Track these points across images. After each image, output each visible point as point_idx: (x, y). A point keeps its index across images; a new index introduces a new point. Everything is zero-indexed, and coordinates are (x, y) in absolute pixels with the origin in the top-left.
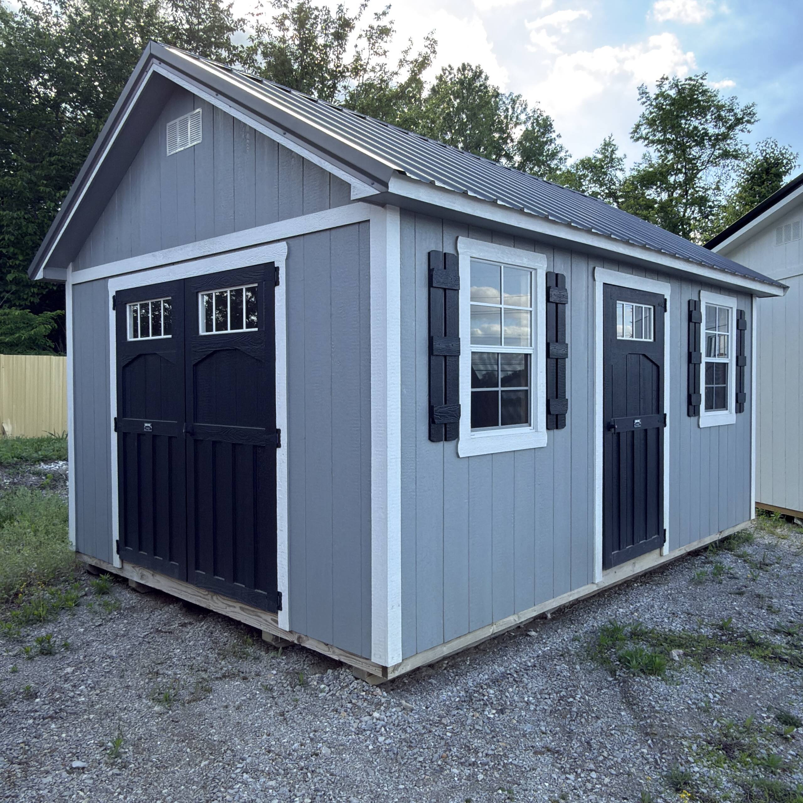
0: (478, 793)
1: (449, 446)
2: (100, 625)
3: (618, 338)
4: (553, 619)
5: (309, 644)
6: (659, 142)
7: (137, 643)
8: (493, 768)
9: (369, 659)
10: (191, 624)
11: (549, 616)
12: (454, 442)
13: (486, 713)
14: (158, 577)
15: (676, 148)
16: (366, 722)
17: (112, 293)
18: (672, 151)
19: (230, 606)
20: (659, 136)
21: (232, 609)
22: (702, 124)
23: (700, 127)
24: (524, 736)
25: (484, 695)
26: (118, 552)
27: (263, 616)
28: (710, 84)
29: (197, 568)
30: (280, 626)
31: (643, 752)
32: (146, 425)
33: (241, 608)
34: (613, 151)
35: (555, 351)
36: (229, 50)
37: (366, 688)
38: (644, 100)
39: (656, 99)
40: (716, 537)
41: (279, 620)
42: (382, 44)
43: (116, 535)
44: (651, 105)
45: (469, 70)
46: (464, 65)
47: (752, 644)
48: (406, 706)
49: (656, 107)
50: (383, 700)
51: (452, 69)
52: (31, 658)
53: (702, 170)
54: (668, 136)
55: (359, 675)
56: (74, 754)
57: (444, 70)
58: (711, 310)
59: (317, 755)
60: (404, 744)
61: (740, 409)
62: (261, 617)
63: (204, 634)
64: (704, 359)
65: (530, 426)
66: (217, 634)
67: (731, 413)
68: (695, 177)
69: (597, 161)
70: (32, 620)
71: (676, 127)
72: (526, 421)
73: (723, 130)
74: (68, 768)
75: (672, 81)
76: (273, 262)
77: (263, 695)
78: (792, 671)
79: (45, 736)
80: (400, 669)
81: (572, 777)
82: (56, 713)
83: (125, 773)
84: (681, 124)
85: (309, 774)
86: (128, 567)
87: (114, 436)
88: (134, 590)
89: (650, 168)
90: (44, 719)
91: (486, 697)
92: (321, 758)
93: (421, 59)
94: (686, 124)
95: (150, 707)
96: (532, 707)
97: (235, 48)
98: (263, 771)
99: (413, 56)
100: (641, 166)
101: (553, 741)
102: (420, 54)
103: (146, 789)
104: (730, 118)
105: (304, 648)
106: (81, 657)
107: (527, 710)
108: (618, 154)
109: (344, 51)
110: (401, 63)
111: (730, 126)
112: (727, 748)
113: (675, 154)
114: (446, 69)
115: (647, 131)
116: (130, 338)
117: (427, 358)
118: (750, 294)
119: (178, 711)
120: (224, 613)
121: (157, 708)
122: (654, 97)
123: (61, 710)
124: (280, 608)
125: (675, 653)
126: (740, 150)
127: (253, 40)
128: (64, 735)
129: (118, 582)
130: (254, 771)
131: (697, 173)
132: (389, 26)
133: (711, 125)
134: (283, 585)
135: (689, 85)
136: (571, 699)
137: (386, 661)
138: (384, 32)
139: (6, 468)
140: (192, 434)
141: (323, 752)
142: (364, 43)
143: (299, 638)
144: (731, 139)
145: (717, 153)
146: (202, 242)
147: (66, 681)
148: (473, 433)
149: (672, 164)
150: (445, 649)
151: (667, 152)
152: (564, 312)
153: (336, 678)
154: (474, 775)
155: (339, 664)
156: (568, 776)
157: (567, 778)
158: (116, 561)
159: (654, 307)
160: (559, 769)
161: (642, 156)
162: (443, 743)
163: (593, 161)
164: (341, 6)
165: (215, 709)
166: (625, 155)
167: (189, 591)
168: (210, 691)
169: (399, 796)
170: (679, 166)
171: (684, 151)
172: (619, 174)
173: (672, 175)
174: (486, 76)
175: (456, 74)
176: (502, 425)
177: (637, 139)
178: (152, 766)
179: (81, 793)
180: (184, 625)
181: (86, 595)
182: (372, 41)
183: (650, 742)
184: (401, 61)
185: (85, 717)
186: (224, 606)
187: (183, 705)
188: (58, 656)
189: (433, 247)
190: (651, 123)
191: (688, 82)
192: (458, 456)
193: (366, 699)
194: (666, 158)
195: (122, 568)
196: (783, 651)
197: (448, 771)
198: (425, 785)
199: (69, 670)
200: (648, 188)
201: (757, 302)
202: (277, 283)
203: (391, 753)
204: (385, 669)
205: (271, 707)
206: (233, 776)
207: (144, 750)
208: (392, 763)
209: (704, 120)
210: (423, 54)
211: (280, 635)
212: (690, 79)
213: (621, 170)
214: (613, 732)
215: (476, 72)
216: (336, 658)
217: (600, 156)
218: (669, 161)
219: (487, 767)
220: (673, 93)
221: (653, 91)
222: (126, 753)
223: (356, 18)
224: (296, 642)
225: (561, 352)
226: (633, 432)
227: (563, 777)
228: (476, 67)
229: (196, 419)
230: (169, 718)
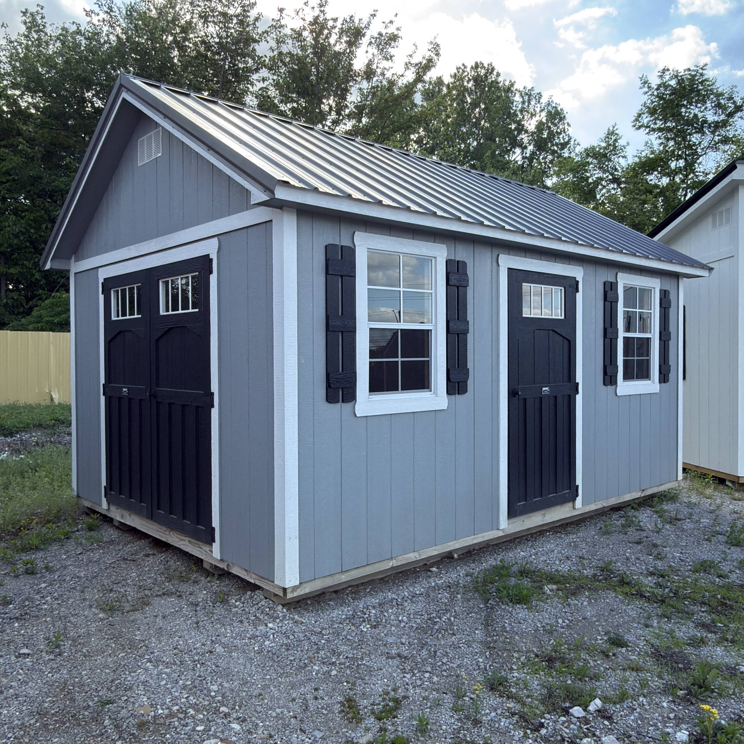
0: (327, 684)
1: (347, 407)
2: (80, 554)
3: (524, 316)
4: (459, 559)
5: (235, 571)
6: (660, 130)
7: (103, 568)
8: (348, 667)
9: (273, 582)
10: (154, 554)
11: (456, 556)
12: (351, 404)
13: (362, 627)
14: (133, 517)
15: (677, 136)
16: (261, 630)
17: (101, 281)
18: (672, 139)
19: (182, 540)
20: (659, 123)
21: (183, 542)
22: (702, 112)
23: (700, 115)
24: (385, 645)
25: (365, 614)
26: (105, 497)
27: (204, 547)
28: (709, 74)
29: (159, 509)
30: (214, 555)
31: (479, 661)
32: (124, 390)
33: (190, 542)
34: (616, 140)
35: (455, 327)
36: (254, 59)
37: (271, 605)
38: (646, 89)
39: (657, 89)
40: (636, 495)
41: (214, 550)
42: (390, 50)
43: (104, 483)
44: (652, 95)
45: (481, 68)
46: (476, 63)
47: (623, 582)
48: (298, 620)
49: (657, 96)
50: (281, 615)
51: (465, 67)
52: (17, 576)
53: (702, 155)
54: (669, 124)
55: (269, 596)
56: (24, 645)
57: (458, 69)
58: (629, 291)
59: (211, 652)
60: (284, 647)
61: (664, 378)
62: (201, 548)
63: (160, 563)
64: (622, 334)
65: (431, 391)
66: (171, 563)
67: (653, 382)
68: (695, 162)
69: (600, 149)
70: (27, 548)
71: (677, 116)
72: (428, 388)
73: (723, 117)
74: (17, 654)
75: (672, 73)
76: (208, 255)
77: (189, 609)
78: (646, 605)
79: (8, 631)
80: (299, 590)
81: (408, 676)
82: (22, 615)
83: (59, 659)
84: (682, 112)
85: (198, 666)
86: (113, 508)
87: (103, 399)
88: (117, 528)
89: (651, 154)
90: (10, 619)
91: (367, 616)
92: (213, 655)
93: (425, 62)
94: (686, 112)
95: (96, 615)
96: (402, 625)
97: (260, 58)
98: (164, 662)
99: (417, 59)
100: (643, 153)
101: (407, 650)
102: (424, 58)
103: (71, 671)
104: (730, 105)
105: (231, 573)
106: (56, 577)
107: (397, 626)
108: (621, 142)
109: (355, 57)
110: (407, 66)
111: (729, 113)
112: (550, 660)
113: (675, 141)
114: (460, 68)
115: (649, 119)
116: (114, 318)
117: (324, 334)
118: (677, 276)
119: (117, 618)
120: (177, 546)
121: (101, 615)
122: (655, 87)
123: (26, 613)
124: (214, 541)
125: (548, 588)
126: (739, 135)
127: (273, 51)
128: (22, 632)
129: (105, 521)
130: (156, 662)
131: (698, 159)
132: (396, 33)
133: (710, 112)
134: (216, 522)
135: (690, 74)
136: (438, 620)
137: (284, 583)
138: (394, 38)
139: (45, 428)
140: (155, 397)
141: (218, 650)
142: (373, 50)
143: (228, 566)
144: (730, 125)
145: (717, 139)
146: (161, 238)
147: (38, 593)
148: (370, 397)
149: (673, 151)
150: (343, 577)
151: (668, 139)
152: (466, 294)
153: (251, 597)
154: (329, 672)
155: (255, 587)
156: (405, 675)
157: (404, 677)
158: (105, 504)
159: (565, 288)
160: (401, 670)
161: (644, 144)
162: (316, 647)
163: (597, 149)
164: (352, 16)
165: (146, 618)
166: (628, 143)
167: (155, 528)
168: (148, 604)
169: (263, 684)
170: (680, 153)
171: (684, 139)
172: (622, 161)
173: (673, 161)
174: (498, 73)
175: (469, 72)
176: (402, 390)
177: (640, 127)
178: (81, 655)
179: (21, 671)
180: (148, 555)
181: (78, 531)
182: (381, 47)
183: (487, 653)
184: (406, 64)
185: (44, 619)
186: (178, 540)
187: (123, 613)
188: (39, 576)
189: (331, 241)
190: (652, 112)
191: (686, 72)
192: (356, 416)
193: (268, 614)
194: (667, 146)
195: (108, 510)
196: (648, 589)
197: (310, 668)
198: (287, 676)
199: (43, 585)
200: (649, 174)
201: (684, 283)
202: (211, 272)
203: (270, 653)
204: (285, 590)
205: (191, 617)
206: (140, 664)
207: (80, 644)
208: (268, 661)
209: (704, 108)
210: (427, 57)
211: (214, 563)
212: (689, 70)
213: (623, 157)
214: (461, 645)
215: (488, 70)
216: (252, 581)
217: (604, 145)
218: (669, 148)
219: (343, 666)
220: (673, 83)
221: (655, 81)
222: (64, 645)
223: (366, 27)
224: (226, 569)
225: (462, 327)
226: (541, 398)
227: (402, 676)
228: (488, 65)
229: (158, 385)
230: (107, 622)
